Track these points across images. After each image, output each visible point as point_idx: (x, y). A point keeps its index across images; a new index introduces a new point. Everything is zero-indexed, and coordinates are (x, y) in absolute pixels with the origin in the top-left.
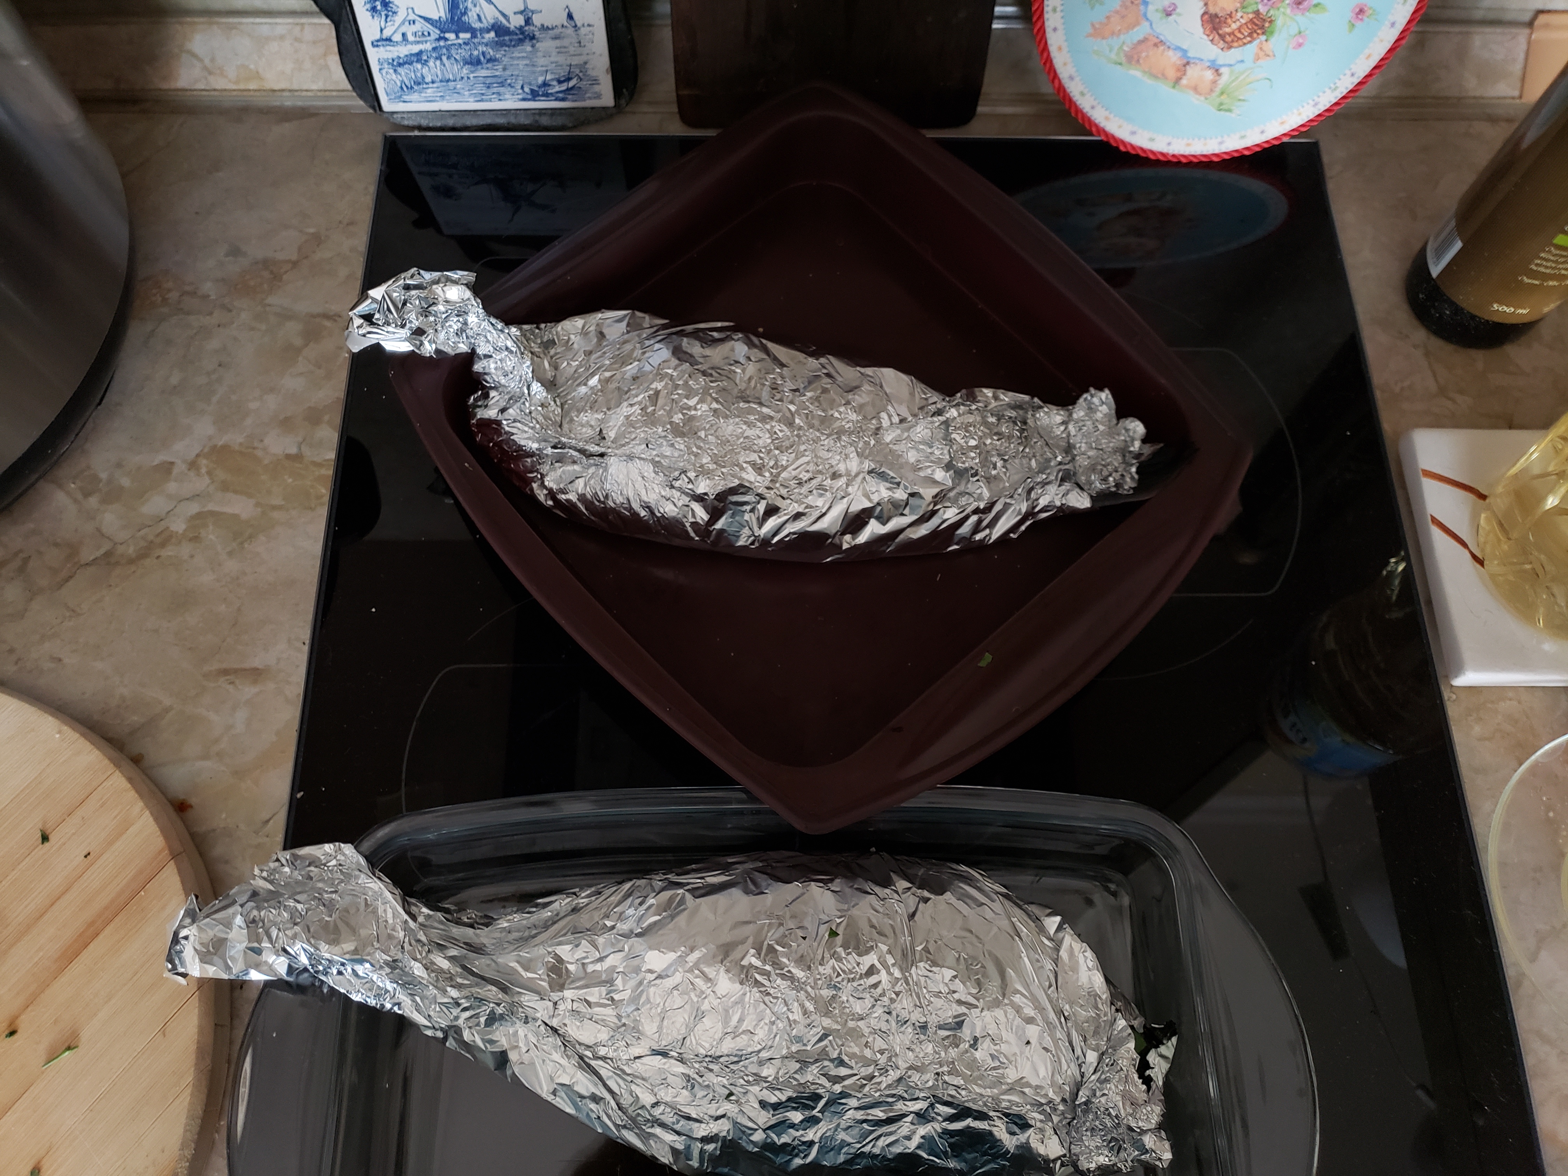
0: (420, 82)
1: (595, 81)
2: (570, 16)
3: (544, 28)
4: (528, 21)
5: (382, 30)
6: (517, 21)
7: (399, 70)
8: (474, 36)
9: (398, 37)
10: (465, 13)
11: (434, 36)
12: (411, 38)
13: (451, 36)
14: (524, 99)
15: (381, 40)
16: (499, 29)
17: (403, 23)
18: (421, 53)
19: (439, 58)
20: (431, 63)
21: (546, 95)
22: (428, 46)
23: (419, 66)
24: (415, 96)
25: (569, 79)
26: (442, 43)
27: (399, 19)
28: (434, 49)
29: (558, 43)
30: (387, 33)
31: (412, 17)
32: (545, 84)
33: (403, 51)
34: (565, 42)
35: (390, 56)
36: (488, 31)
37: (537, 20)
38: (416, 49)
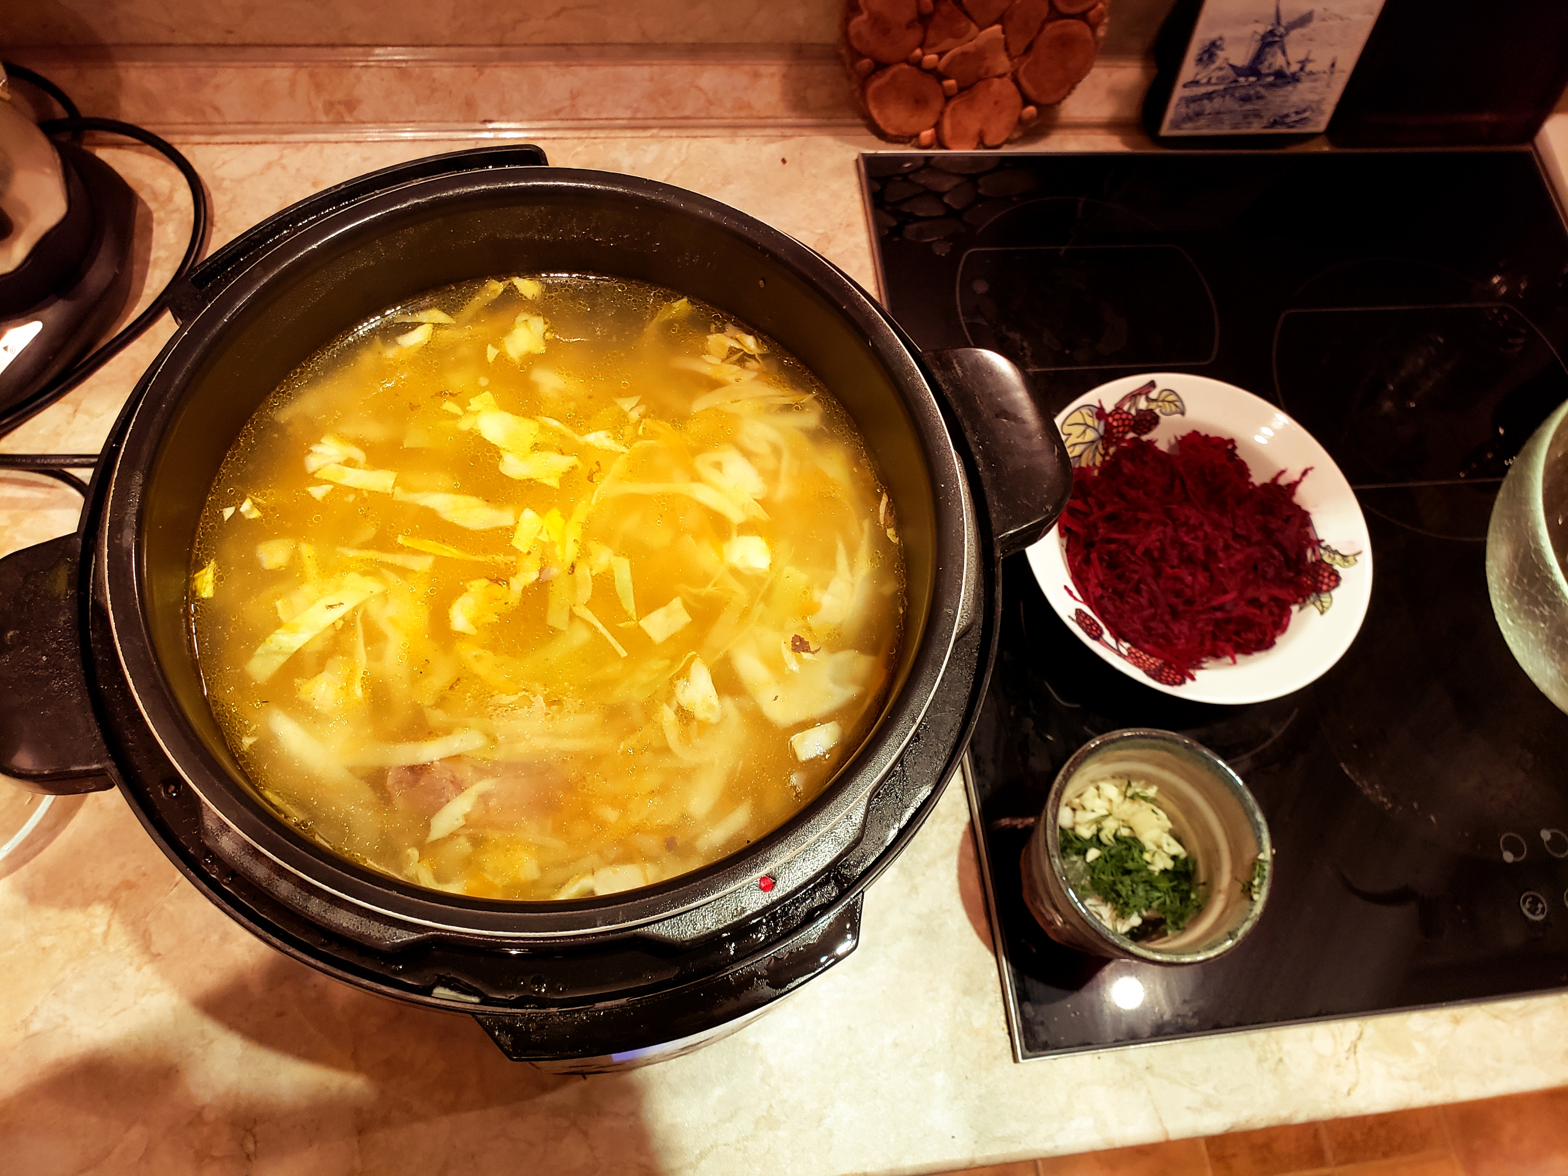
0: (1199, 114)
1: (1322, 113)
2: (1333, 65)
3: (1311, 73)
4: (1302, 69)
5: (1197, 74)
6: (1295, 68)
7: (1192, 106)
8: (1258, 80)
9: (1204, 81)
10: (1261, 63)
11: (1231, 79)
12: (1214, 81)
13: (1242, 79)
14: (1265, 127)
15: (1192, 82)
16: (1280, 75)
17: (1214, 70)
18: (1213, 92)
19: (1223, 97)
20: (1215, 101)
21: (1283, 124)
22: (1221, 87)
23: (1206, 102)
24: (1189, 125)
25: (1305, 111)
26: (1233, 85)
27: (1213, 67)
28: (1225, 89)
29: (1314, 84)
30: (1198, 77)
31: (1224, 65)
32: (1287, 116)
33: (1202, 90)
34: (1318, 84)
35: (1193, 94)
36: (1269, 75)
37: (1309, 67)
38: (1210, 89)
